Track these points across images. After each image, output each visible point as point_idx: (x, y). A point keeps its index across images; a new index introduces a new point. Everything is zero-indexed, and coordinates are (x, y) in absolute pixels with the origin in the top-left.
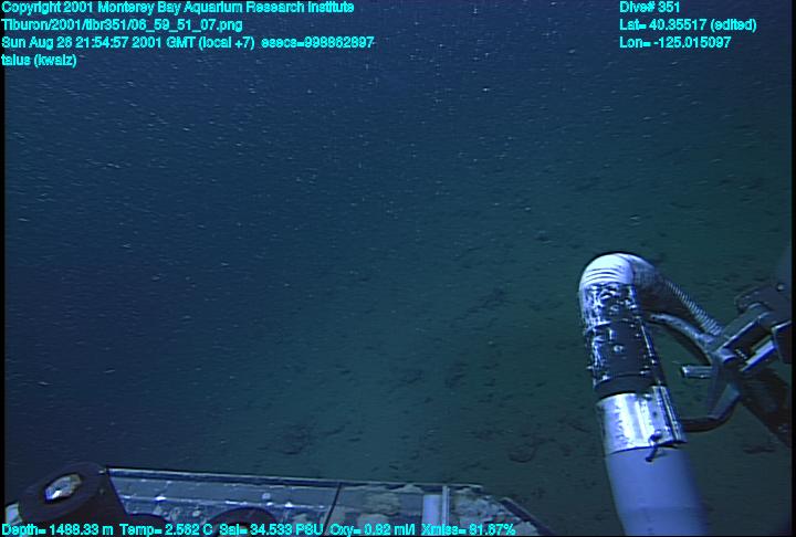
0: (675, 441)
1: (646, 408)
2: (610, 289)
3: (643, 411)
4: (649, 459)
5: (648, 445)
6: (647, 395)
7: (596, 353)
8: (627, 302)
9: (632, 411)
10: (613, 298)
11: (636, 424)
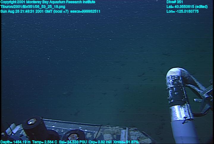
0: (191, 119)
1: (183, 110)
2: (175, 77)
4: (183, 123)
5: (183, 119)
6: (183, 106)
7: (170, 94)
8: (179, 81)
9: (179, 110)
10: (175, 79)
11: (180, 113)
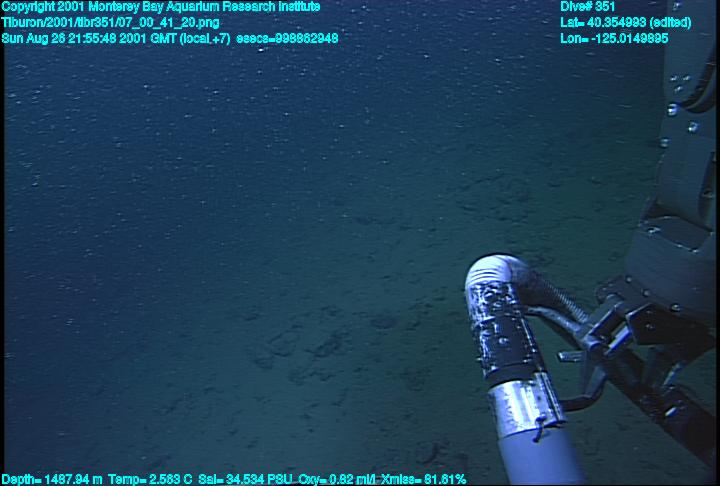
0: (558, 422)
1: (531, 394)
2: (492, 287)
3: (528, 396)
4: (536, 440)
5: (535, 427)
6: (531, 382)
7: (484, 346)
8: (508, 298)
9: (519, 397)
10: (495, 295)
11: (523, 408)
